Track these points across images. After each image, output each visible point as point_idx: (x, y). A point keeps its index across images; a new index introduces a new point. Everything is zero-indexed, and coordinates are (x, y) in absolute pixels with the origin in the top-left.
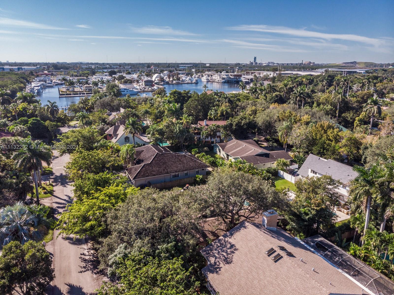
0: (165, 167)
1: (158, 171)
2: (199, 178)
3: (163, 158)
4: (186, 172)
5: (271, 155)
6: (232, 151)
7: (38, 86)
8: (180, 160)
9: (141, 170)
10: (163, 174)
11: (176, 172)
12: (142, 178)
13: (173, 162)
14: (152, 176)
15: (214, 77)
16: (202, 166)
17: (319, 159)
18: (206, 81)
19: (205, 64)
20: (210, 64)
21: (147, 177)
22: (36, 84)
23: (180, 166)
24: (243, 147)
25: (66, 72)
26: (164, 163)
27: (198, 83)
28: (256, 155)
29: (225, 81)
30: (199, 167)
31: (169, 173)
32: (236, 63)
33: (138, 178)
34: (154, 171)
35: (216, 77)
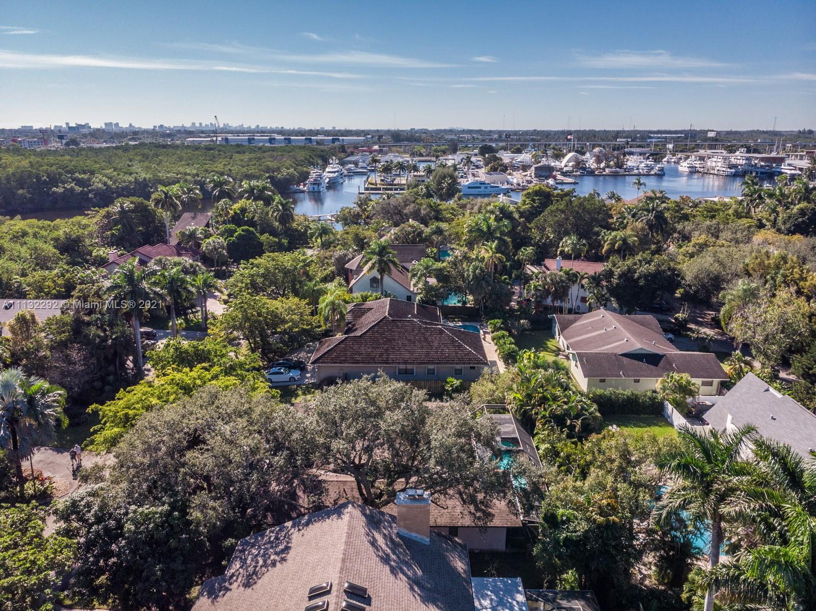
0: (387, 350)
1: (369, 354)
2: (452, 386)
3: (390, 330)
4: (431, 367)
5: (667, 359)
6: (578, 336)
7: (334, 172)
8: (426, 340)
9: (335, 346)
10: (375, 363)
11: (406, 362)
12: (331, 363)
13: (409, 340)
14: (351, 363)
15: (709, 163)
16: (470, 360)
17: (767, 390)
18: (687, 170)
19: (706, 132)
20: (718, 133)
21: (341, 363)
22: (333, 168)
23: (420, 352)
24: (608, 330)
25: (407, 148)
26: (389, 341)
27: (664, 175)
28: (625, 355)
29: (736, 172)
30: (461, 361)
31: (390, 363)
32: (801, 130)
33: (322, 363)
34: (361, 354)
35: (717, 162)
